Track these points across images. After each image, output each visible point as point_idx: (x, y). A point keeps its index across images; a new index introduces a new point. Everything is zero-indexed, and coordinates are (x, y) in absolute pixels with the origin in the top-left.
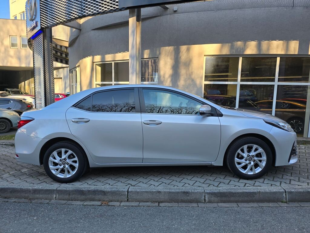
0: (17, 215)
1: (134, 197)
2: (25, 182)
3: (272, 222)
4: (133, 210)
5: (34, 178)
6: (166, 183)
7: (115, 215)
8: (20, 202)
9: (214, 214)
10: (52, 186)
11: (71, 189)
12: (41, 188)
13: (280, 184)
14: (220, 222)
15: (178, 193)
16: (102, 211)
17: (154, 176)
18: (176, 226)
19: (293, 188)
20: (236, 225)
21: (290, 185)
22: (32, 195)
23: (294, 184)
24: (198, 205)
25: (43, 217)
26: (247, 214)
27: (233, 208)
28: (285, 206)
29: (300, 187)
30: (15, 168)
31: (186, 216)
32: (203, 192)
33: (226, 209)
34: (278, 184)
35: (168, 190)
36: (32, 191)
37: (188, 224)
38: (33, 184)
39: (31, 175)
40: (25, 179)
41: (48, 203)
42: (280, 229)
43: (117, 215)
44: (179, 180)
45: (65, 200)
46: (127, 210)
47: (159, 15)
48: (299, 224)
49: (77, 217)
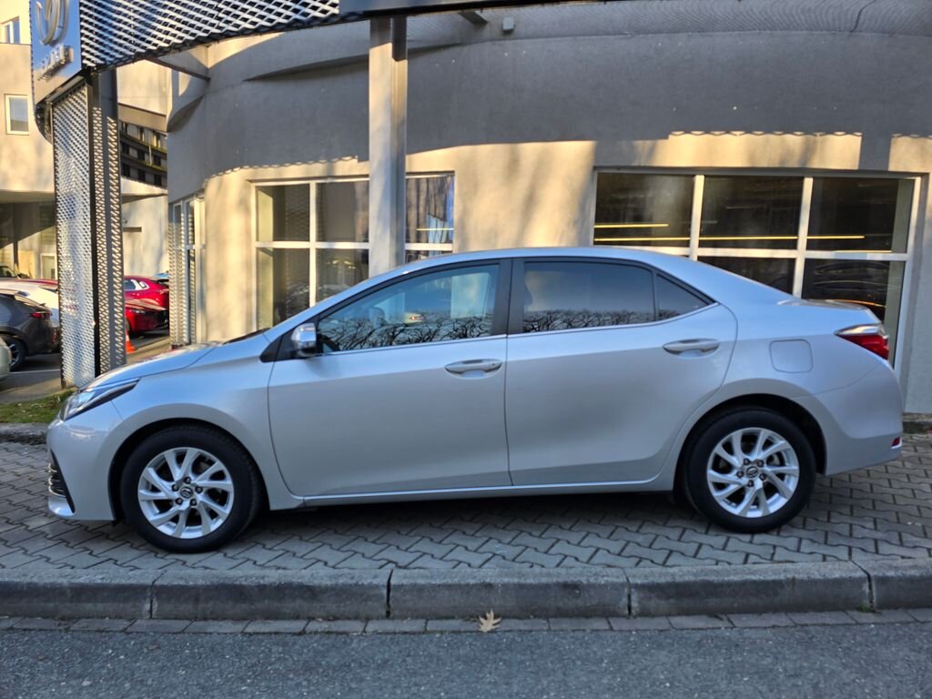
0: (22, 675)
1: (410, 604)
2: (42, 563)
3: (841, 672)
4: (407, 646)
5: (72, 547)
6: (504, 558)
7: (353, 665)
8: (30, 630)
9: (665, 653)
10: (138, 572)
11: (201, 582)
12: (99, 581)
13: (850, 554)
14: (687, 678)
15: (547, 587)
16: (309, 651)
17: (464, 533)
18: (552, 694)
19: (891, 567)
20: (736, 687)
21: (877, 557)
22: (68, 604)
23: (889, 553)
24: (609, 623)
25: (112, 678)
26: (762, 649)
27: (718, 632)
28: (870, 622)
29: (910, 563)
30: (5, 515)
31: (579, 663)
32: (622, 585)
33: (698, 635)
34: (843, 553)
35: (516, 580)
36: (69, 591)
37: (590, 687)
38: (73, 568)
39: (63, 536)
40: (43, 553)
41: (124, 631)
42: (869, 694)
43: (361, 663)
44: (543, 545)
45: (181, 619)
46: (389, 647)
47: (458, 42)
48: (923, 676)
49: (230, 676)
